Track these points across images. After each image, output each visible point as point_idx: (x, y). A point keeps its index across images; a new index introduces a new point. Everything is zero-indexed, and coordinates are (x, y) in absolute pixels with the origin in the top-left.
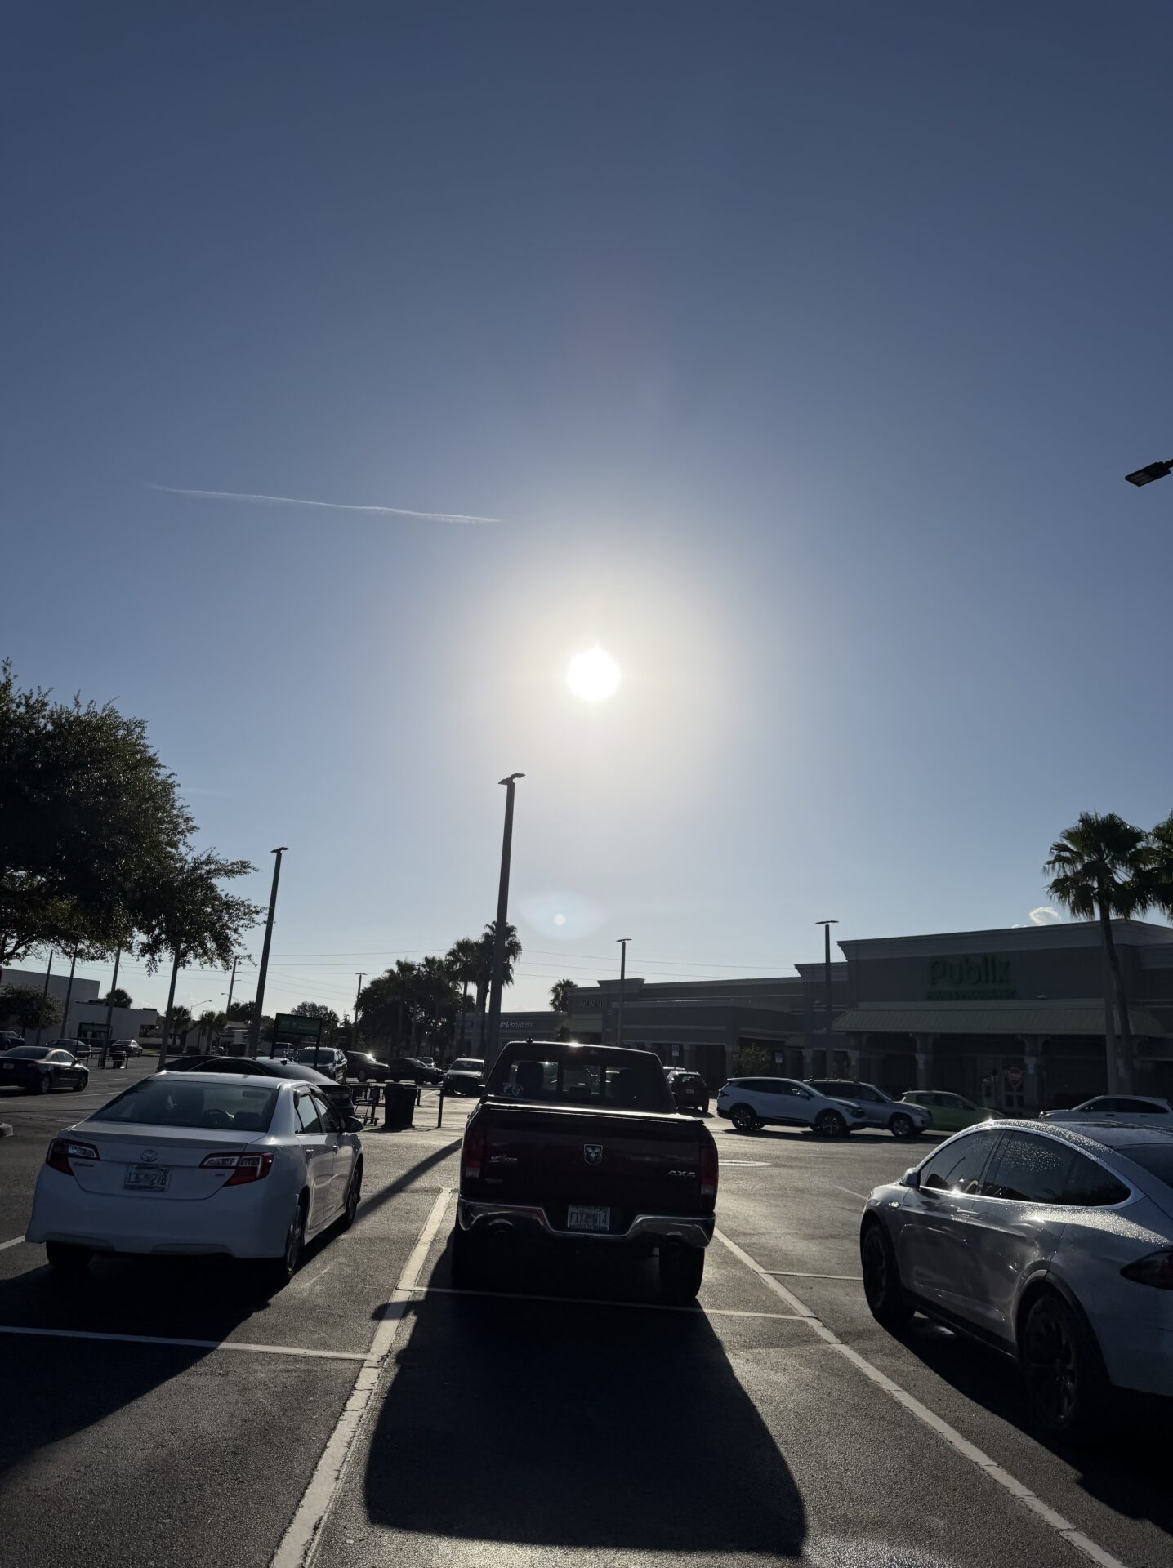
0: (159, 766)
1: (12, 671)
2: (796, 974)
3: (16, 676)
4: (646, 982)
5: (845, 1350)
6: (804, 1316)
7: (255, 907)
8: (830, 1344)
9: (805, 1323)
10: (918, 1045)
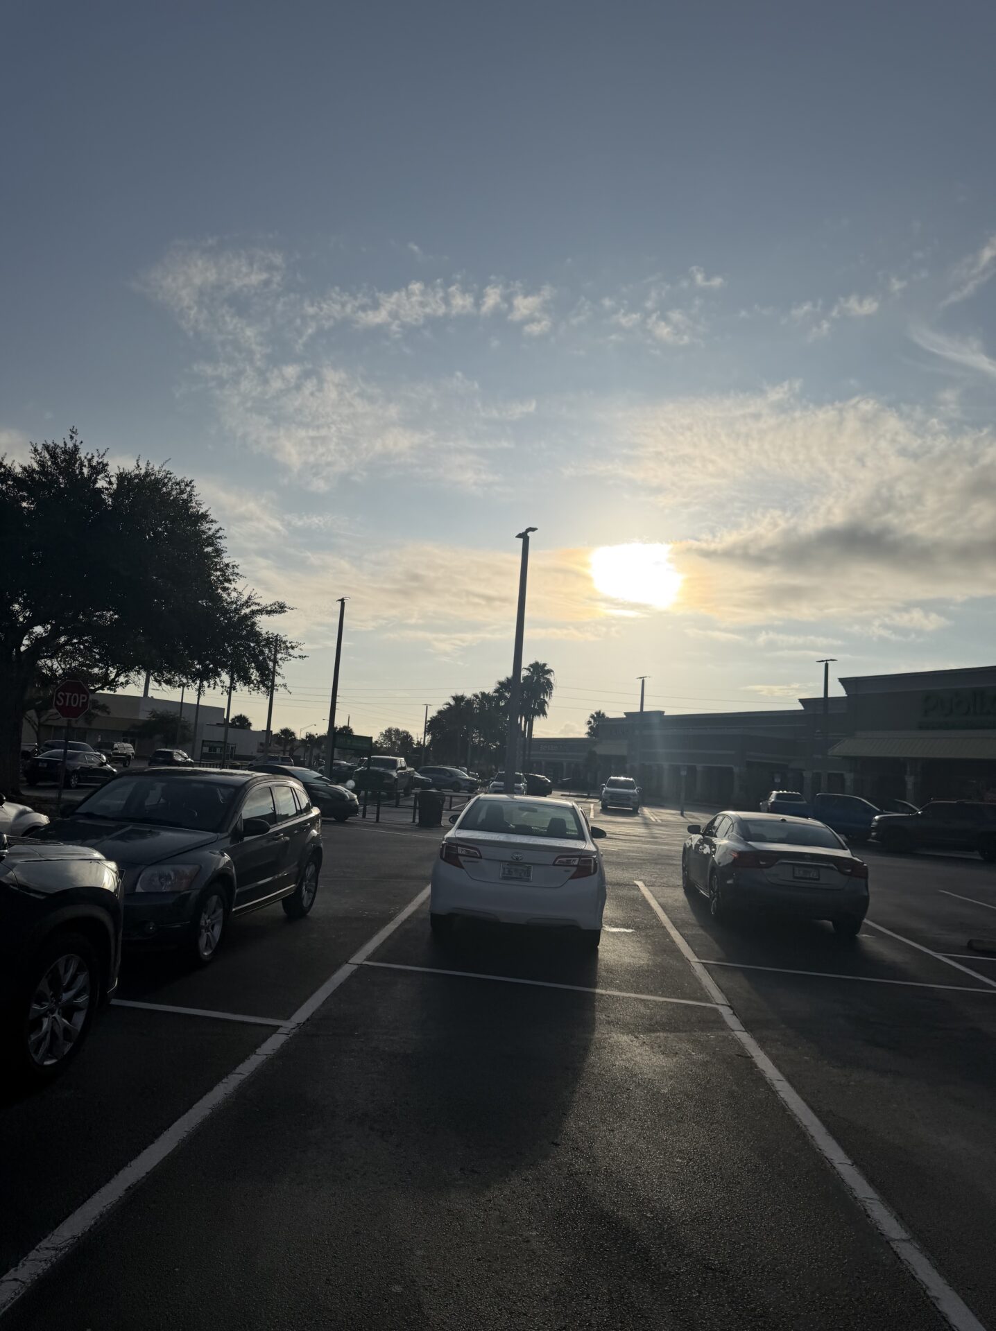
0: (212, 521)
1: (78, 438)
2: (800, 707)
3: (82, 442)
4: (665, 714)
5: (745, 1038)
6: (718, 1004)
7: (290, 643)
8: (733, 1031)
9: (716, 1010)
10: (908, 769)
